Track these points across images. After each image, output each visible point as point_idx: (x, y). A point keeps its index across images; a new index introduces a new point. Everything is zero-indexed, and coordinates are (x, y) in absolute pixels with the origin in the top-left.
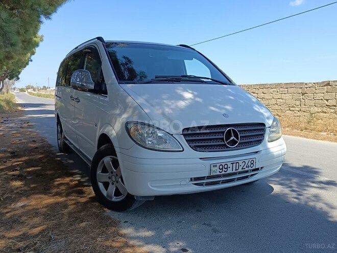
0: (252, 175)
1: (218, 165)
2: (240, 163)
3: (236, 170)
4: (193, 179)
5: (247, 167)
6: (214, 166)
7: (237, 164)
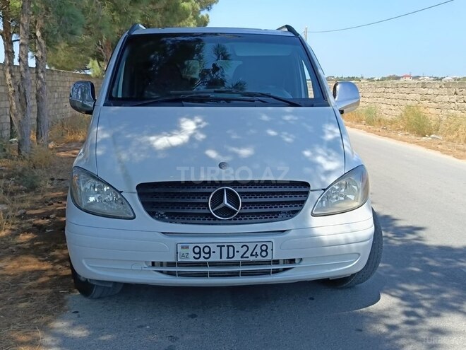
0: (285, 270)
1: (191, 247)
2: (237, 247)
3: (228, 257)
4: (156, 264)
5: (251, 255)
6: (182, 247)
7: (231, 249)
